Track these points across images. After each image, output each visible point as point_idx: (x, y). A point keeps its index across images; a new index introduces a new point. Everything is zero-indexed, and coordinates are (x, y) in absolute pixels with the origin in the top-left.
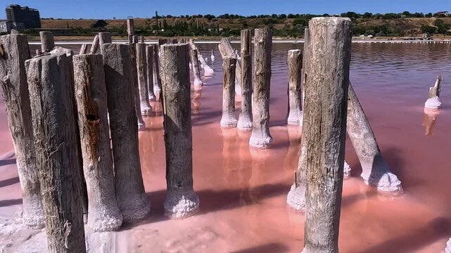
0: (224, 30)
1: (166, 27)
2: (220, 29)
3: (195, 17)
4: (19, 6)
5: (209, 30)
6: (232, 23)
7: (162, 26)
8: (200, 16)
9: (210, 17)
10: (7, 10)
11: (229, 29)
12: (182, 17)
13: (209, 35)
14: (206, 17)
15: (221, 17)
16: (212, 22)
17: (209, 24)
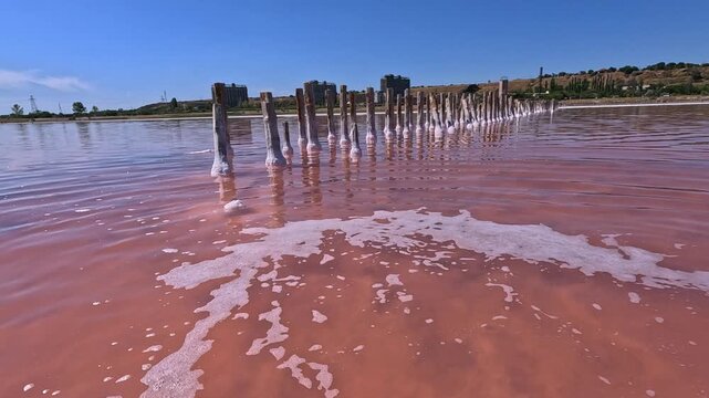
0: (653, 87)
1: (554, 87)
2: (644, 87)
3: (602, 72)
4: (392, 76)
5: (625, 88)
6: (671, 76)
7: (549, 87)
8: (613, 70)
9: (628, 71)
10: (382, 80)
11: (661, 85)
12: (583, 73)
13: (622, 95)
14: (621, 70)
15: (651, 68)
16: (631, 77)
17: (626, 80)
